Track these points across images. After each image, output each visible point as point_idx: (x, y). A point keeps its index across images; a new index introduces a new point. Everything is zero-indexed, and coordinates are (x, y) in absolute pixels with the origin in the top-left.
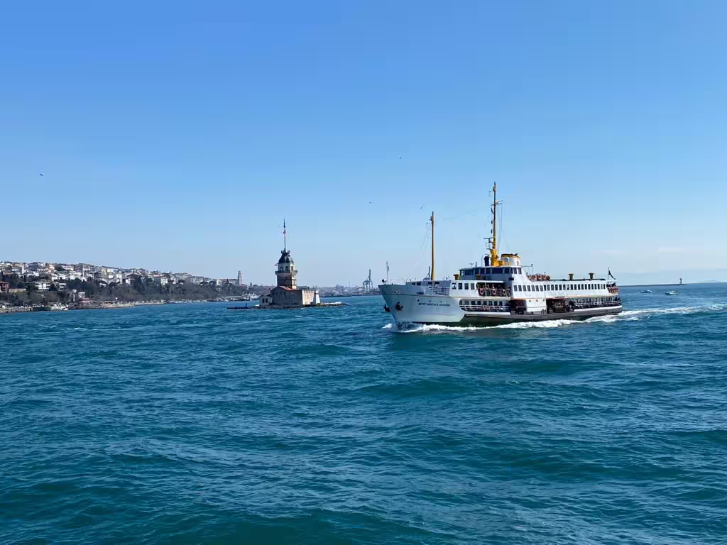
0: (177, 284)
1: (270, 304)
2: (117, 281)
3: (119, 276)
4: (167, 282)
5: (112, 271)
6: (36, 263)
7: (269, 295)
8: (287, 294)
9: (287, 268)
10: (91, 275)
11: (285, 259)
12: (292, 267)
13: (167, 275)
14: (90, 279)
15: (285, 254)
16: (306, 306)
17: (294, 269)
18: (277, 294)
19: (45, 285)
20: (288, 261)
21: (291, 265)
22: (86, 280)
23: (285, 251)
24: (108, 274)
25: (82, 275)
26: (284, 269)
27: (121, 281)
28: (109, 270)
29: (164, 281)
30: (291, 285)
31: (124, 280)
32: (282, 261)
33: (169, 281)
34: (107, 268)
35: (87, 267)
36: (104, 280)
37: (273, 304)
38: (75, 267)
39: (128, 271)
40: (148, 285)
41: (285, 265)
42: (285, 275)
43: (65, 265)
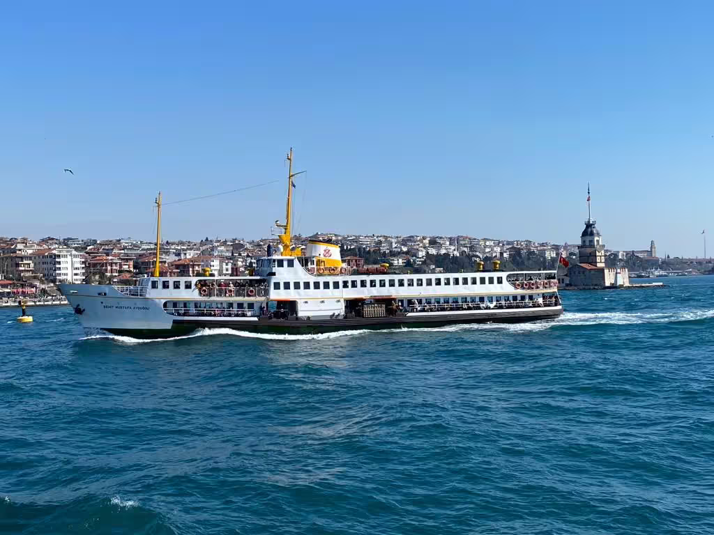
0: (567, 257)
1: (567, 285)
2: (494, 255)
3: (498, 249)
4: (555, 255)
5: (492, 243)
6: (412, 237)
7: (566, 275)
8: (587, 272)
9: (592, 241)
10: (465, 249)
11: (589, 231)
12: (598, 241)
13: (556, 248)
14: (462, 253)
15: (589, 225)
16: (608, 287)
17: (600, 243)
18: (575, 273)
19: (400, 261)
20: (592, 234)
21: (596, 238)
22: (458, 255)
23: (589, 222)
24: (486, 246)
25: (454, 250)
26: (587, 243)
27: (498, 255)
28: (488, 243)
29: (550, 255)
30: (596, 262)
31: (501, 254)
32: (585, 234)
33: (557, 254)
34: (485, 240)
35: (464, 240)
36: (478, 253)
37: (570, 285)
38: (451, 239)
39: (509, 243)
40: (529, 259)
41: (588, 239)
42: (589, 250)
43: (441, 238)
